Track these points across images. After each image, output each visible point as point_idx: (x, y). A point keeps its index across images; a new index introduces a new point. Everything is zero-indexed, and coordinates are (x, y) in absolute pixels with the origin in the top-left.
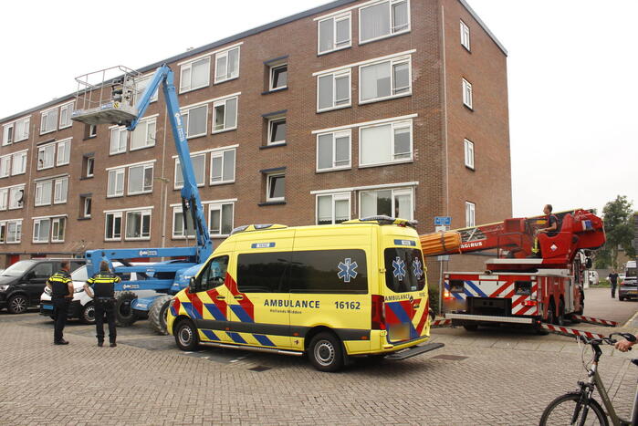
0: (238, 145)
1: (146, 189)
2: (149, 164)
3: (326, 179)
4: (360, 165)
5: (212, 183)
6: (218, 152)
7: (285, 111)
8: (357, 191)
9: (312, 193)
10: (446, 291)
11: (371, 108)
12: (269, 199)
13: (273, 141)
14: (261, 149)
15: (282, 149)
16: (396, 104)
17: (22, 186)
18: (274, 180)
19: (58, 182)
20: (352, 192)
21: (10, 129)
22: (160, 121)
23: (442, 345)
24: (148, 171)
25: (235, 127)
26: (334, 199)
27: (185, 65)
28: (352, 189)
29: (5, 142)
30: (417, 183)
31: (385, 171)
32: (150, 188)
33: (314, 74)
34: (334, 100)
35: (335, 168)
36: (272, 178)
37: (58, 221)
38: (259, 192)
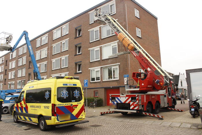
0: (68, 55)
1: (45, 70)
2: (45, 63)
3: (93, 64)
4: (103, 59)
5: (62, 67)
6: (63, 58)
7: (81, 43)
8: (102, 68)
9: (89, 69)
10: (110, 101)
11: (105, 40)
12: (78, 72)
13: (78, 53)
14: (75, 56)
15: (80, 55)
16: (112, 38)
17: (14, 71)
18: (80, 66)
19: (23, 70)
20: (100, 68)
21: (12, 54)
22: (48, 49)
23: (88, 121)
24: (45, 65)
25: (68, 49)
26: (95, 70)
27: (54, 31)
28: (100, 67)
29: (10, 59)
30: (119, 64)
31: (110, 60)
32: (46, 70)
33: (89, 30)
34: (95, 38)
35: (95, 60)
36: (79, 65)
37: (23, 81)
38: (74, 69)
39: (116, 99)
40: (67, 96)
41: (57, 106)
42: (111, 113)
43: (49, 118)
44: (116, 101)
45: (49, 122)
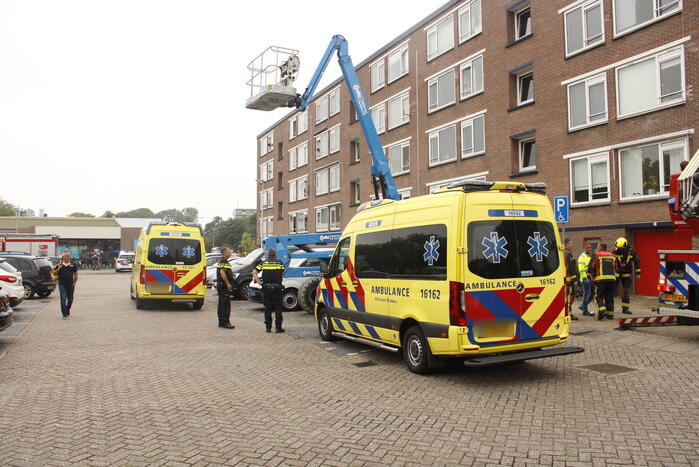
0: (485, 111)
1: (404, 169)
2: (405, 142)
3: (580, 138)
4: (619, 117)
5: (463, 156)
6: (467, 121)
7: (531, 64)
8: (616, 150)
9: (565, 157)
10: (662, 276)
11: (629, 40)
12: (522, 170)
13: (523, 100)
14: (510, 111)
15: (530, 108)
16: (660, 29)
17: (305, 177)
18: (528, 147)
19: (333, 170)
20: (610, 151)
21: (295, 122)
22: (412, 93)
23: (580, 350)
24: (406, 150)
25: (482, 90)
26: (590, 162)
27: (431, 29)
28: (609, 148)
29: (292, 137)
30: (692, 131)
31: (649, 120)
32: (408, 168)
33: (560, 12)
34: (585, 39)
35: (589, 123)
36: (525, 146)
37: (334, 209)
38: (509, 162)
39: (689, 270)
40: (504, 253)
41: (467, 290)
42: (663, 324)
43: (441, 332)
44: (687, 277)
45: (438, 346)
